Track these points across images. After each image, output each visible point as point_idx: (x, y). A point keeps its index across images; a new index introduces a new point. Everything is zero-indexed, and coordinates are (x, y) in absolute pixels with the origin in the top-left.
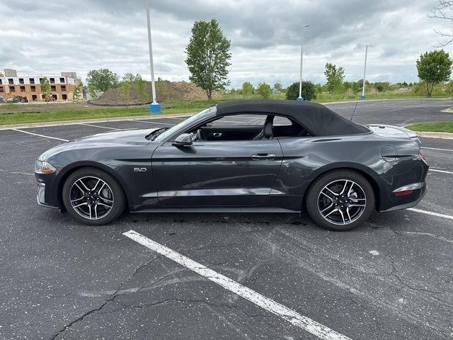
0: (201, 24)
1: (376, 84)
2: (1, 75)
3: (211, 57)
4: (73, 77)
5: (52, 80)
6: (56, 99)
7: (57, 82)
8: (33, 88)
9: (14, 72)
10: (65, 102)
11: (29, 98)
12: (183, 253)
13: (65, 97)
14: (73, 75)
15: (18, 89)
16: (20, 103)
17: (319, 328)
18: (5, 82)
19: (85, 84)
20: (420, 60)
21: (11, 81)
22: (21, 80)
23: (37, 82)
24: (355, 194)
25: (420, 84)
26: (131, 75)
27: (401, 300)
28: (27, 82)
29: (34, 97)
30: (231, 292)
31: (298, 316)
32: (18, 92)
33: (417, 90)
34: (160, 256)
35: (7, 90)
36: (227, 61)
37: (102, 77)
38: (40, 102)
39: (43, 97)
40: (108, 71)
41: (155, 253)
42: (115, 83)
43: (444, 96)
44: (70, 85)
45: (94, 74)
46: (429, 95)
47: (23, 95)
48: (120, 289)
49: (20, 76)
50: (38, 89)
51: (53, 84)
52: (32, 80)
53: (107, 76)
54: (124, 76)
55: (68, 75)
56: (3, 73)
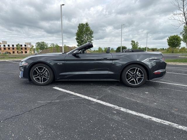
0: (82, 24)
1: (152, 49)
2: (0, 43)
3: (85, 37)
4: (30, 45)
5: (21, 45)
6: (23, 53)
7: (23, 46)
8: (13, 49)
9: (6, 42)
10: (26, 54)
11: (11, 52)
12: (75, 92)
13: (26, 52)
15: (7, 49)
17: (125, 110)
18: (2, 46)
19: (35, 47)
20: (168, 39)
21: (4, 46)
22: (9, 45)
23: (15, 46)
24: (140, 73)
25: (169, 48)
26: (53, 44)
27: (155, 104)
28: (11, 46)
29: (14, 52)
30: (93, 101)
31: (118, 107)
32: (7, 50)
33: (168, 50)
34: (67, 93)
35: (3, 49)
36: (92, 39)
37: (42, 45)
38: (16, 54)
39: (17, 52)
40: (44, 43)
41: (65, 92)
42: (47, 47)
43: (179, 53)
44: (28, 48)
45: (38, 44)
46: (173, 52)
47: (9, 51)
48: (52, 101)
49: (8, 44)
50: (15, 49)
51: (21, 47)
52: (13, 45)
54: (50, 44)
55: (28, 43)
56: (2, 43)
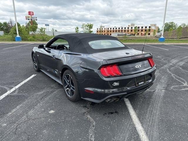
7: (148, 28)
9: (134, 25)
10: (149, 36)
14: (155, 25)
15: (133, 31)
16: (132, 36)
18: (130, 28)
21: (132, 28)
29: (138, 34)
35: (130, 31)
37: (170, 25)
38: (140, 36)
39: (141, 34)
40: (173, 23)
42: (175, 28)
44: (153, 29)
45: (166, 24)
50: (140, 31)
53: (172, 25)
54: (180, 25)
56: (130, 25)
